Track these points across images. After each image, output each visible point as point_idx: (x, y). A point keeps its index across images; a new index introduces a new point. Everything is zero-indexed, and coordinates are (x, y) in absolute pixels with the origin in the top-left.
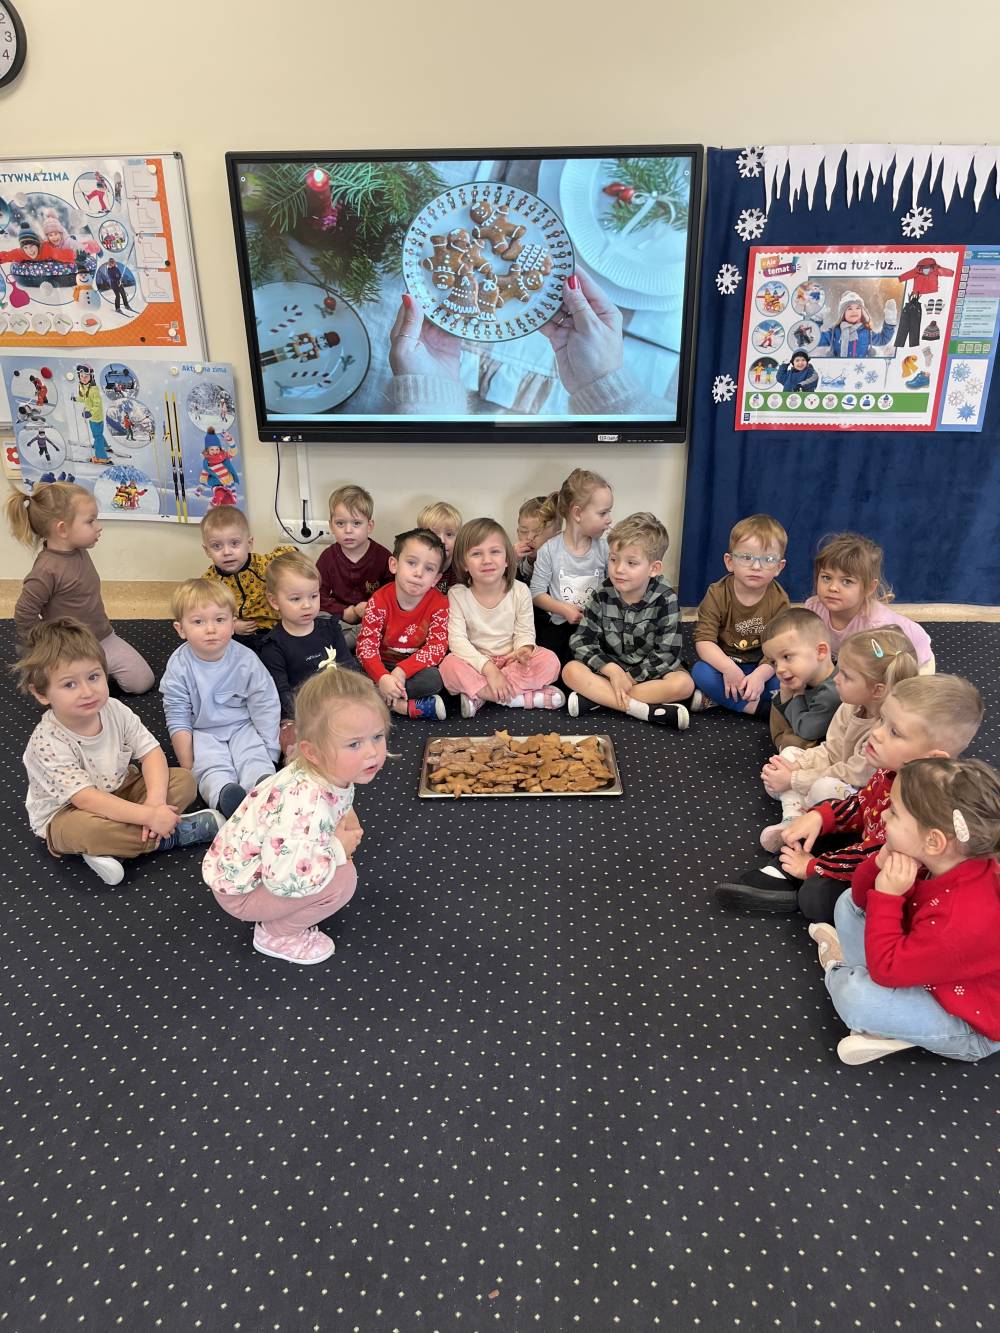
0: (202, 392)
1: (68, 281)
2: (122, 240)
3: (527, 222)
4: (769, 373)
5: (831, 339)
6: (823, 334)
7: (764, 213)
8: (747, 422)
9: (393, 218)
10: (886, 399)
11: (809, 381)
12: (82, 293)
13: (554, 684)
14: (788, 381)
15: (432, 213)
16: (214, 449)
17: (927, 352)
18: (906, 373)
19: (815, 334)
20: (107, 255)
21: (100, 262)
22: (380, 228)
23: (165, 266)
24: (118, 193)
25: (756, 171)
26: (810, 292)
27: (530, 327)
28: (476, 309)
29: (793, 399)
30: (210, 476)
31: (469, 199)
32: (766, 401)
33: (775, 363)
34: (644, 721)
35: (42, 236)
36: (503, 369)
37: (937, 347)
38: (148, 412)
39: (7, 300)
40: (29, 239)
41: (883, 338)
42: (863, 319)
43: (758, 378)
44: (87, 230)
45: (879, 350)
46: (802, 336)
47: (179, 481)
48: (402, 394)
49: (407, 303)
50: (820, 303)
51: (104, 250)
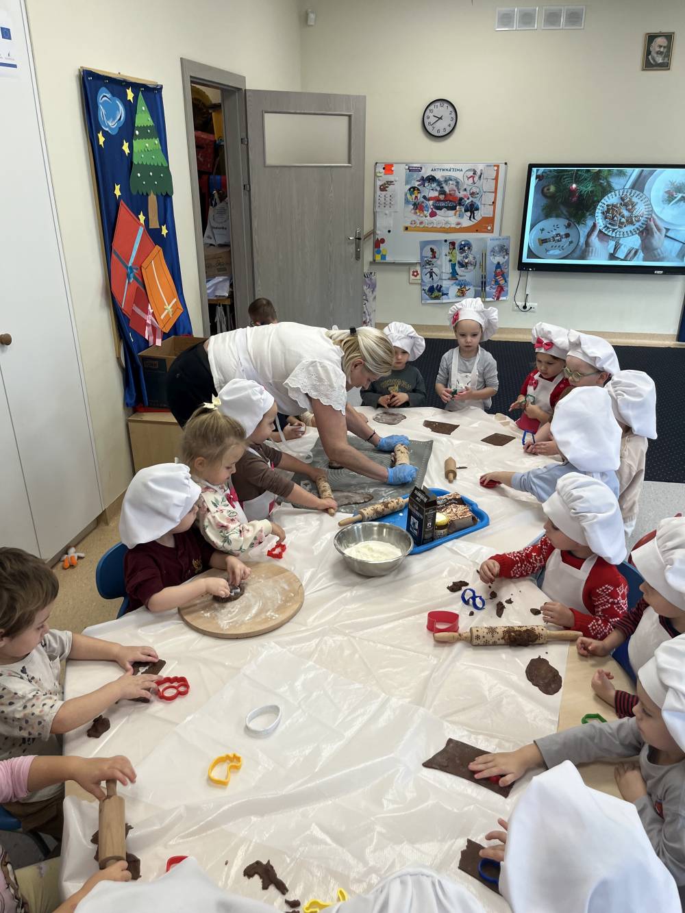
0: (497, 248)
1: (453, 208)
2: (477, 194)
3: (639, 201)
9: (595, 199)
12: (458, 213)
15: (609, 198)
16: (499, 270)
20: (471, 199)
21: (468, 201)
23: (492, 204)
24: (480, 177)
28: (617, 227)
30: (496, 281)
31: (621, 194)
35: (447, 191)
36: (623, 246)
38: (474, 258)
39: (428, 215)
40: (442, 192)
44: (465, 190)
47: (484, 284)
49: (595, 225)
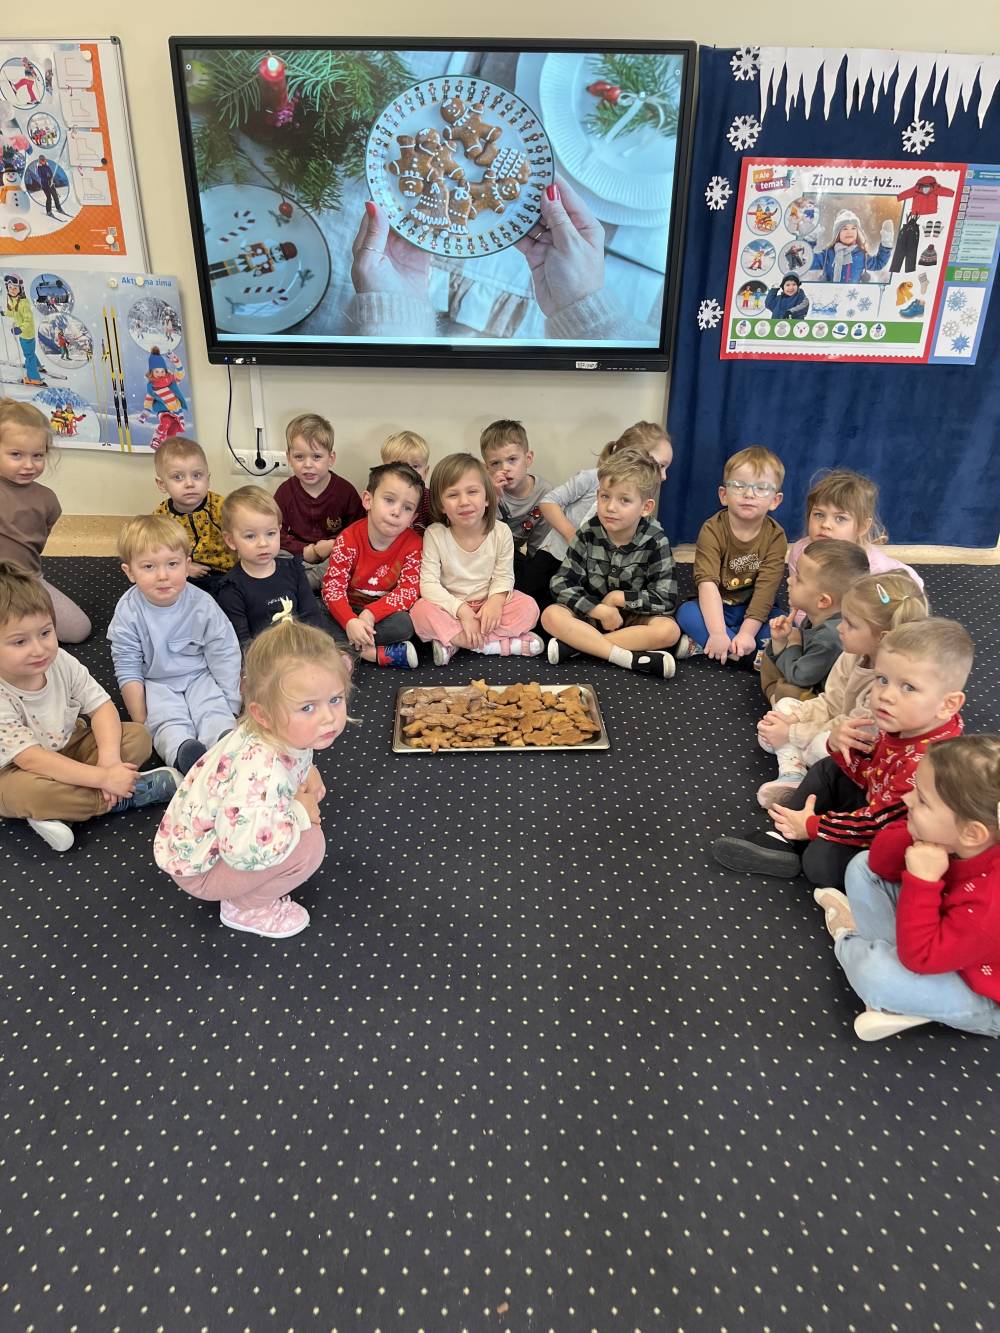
0: (144, 308)
2: (54, 135)
3: (503, 123)
4: (757, 298)
5: (824, 261)
6: (816, 255)
7: (759, 121)
8: (732, 351)
9: (356, 114)
10: (879, 328)
11: (798, 307)
12: (10, 194)
13: (532, 630)
14: (777, 308)
15: (399, 110)
16: (159, 372)
17: (923, 278)
18: (900, 301)
19: (808, 256)
20: (37, 152)
21: (29, 159)
22: (341, 125)
23: (100, 165)
24: (49, 82)
25: (751, 74)
26: (803, 210)
27: (505, 242)
28: (447, 220)
29: (782, 327)
30: (155, 401)
31: (439, 95)
32: (753, 328)
33: (763, 287)
34: (627, 669)
36: (475, 289)
37: (934, 273)
38: (85, 329)
41: (878, 262)
42: (858, 241)
43: (746, 303)
44: (14, 123)
45: (874, 275)
46: (793, 258)
47: (121, 406)
48: (365, 313)
49: (371, 212)
50: (815, 221)
51: (34, 146)
